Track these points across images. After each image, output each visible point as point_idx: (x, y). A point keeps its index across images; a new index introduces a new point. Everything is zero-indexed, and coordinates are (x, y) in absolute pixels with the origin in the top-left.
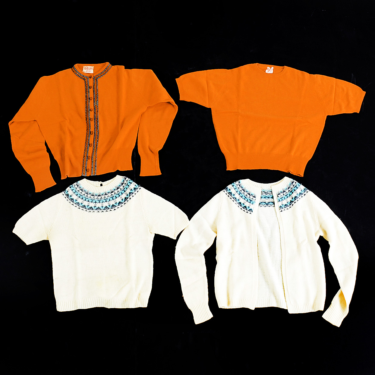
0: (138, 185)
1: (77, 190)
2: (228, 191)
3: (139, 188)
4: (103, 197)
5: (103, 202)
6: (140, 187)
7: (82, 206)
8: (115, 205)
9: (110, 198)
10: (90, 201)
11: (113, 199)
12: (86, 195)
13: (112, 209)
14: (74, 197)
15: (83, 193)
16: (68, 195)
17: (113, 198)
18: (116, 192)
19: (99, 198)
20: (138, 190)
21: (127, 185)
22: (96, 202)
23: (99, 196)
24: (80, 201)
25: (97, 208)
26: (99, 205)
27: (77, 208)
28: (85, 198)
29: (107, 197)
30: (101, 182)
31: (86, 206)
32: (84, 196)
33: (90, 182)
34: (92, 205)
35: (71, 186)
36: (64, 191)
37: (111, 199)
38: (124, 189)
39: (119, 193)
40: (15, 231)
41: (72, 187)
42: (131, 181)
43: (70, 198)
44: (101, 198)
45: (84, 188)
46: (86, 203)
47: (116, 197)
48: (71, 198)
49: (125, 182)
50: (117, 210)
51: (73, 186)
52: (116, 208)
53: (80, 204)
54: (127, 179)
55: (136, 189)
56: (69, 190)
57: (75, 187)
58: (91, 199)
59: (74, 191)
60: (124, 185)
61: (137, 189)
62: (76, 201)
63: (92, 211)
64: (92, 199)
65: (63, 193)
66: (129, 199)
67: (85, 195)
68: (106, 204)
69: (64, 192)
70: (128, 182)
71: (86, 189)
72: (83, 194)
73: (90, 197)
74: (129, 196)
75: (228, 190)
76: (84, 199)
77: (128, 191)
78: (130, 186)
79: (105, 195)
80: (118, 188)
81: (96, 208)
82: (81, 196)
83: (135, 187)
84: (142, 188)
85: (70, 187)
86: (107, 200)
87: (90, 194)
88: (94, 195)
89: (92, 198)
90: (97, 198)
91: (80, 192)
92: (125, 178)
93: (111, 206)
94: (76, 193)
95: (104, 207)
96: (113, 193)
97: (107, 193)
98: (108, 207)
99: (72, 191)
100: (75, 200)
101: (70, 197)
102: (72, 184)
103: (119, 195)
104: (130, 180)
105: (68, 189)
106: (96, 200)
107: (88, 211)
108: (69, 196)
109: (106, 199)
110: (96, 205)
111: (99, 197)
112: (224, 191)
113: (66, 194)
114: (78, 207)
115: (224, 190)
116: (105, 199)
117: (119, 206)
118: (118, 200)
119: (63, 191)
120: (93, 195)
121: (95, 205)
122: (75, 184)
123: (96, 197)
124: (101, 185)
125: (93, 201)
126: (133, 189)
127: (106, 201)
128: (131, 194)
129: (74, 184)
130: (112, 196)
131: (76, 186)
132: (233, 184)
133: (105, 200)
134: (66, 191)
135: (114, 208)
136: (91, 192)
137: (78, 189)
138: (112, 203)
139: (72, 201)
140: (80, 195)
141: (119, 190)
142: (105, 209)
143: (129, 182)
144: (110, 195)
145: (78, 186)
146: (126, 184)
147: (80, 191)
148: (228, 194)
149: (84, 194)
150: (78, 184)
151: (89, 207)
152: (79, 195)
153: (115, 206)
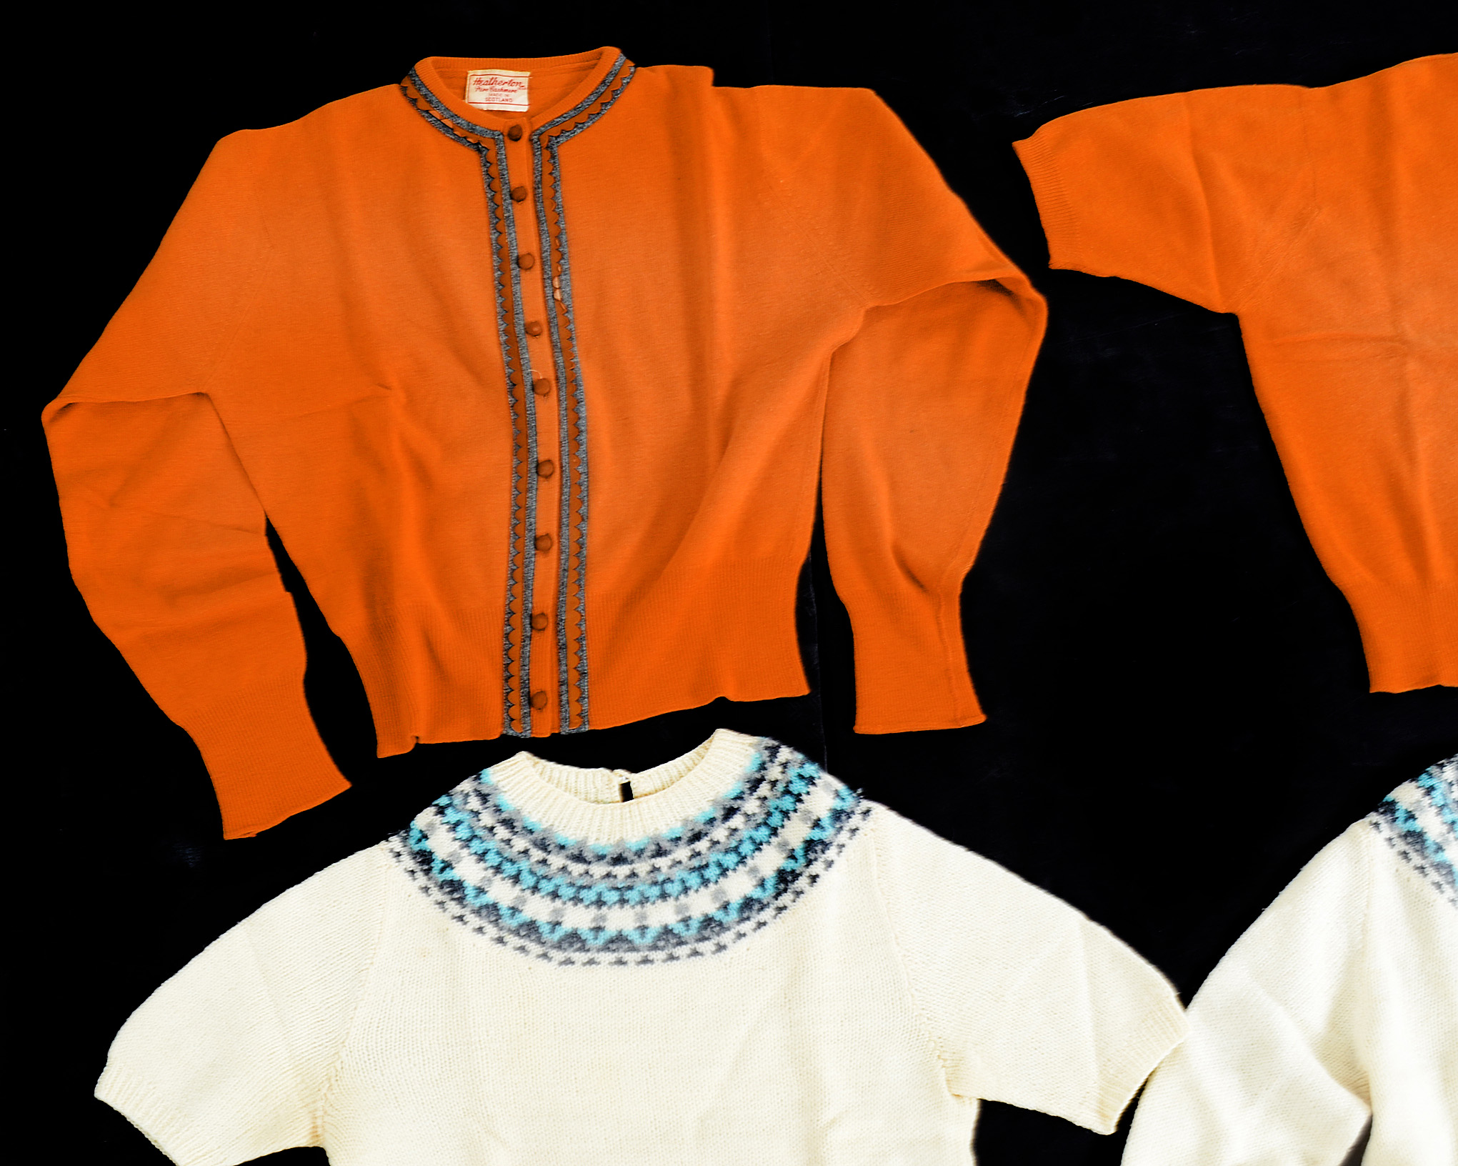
0: (852, 787)
1: (482, 824)
2: (1403, 827)
3: (858, 810)
4: (642, 867)
5: (644, 900)
6: (866, 804)
7: (514, 923)
8: (719, 916)
9: (685, 875)
10: (567, 892)
11: (705, 882)
12: (537, 854)
13: (701, 947)
14: (469, 871)
15: (520, 843)
16: (425, 858)
17: (702, 876)
18: (720, 833)
19: (621, 877)
20: (855, 820)
21: (787, 792)
22: (600, 903)
23: (619, 860)
24: (502, 892)
25: (612, 941)
26: (620, 920)
27: (487, 937)
28: (532, 872)
29: (664, 870)
30: (622, 776)
31: (545, 929)
32: (524, 865)
33: (556, 774)
34: (578, 918)
35: (443, 801)
36: (402, 833)
37: (694, 880)
38: (769, 814)
39: (741, 841)
40: (109, 1090)
41: (449, 811)
42: (807, 766)
43: (441, 878)
44: (633, 875)
45: (525, 813)
46: (538, 909)
47: (719, 865)
48: (448, 875)
49: (774, 772)
50: (737, 950)
51: (458, 800)
52: (727, 938)
53: (504, 911)
54: (785, 753)
55: (844, 817)
56: (431, 825)
57: (469, 807)
58: (572, 885)
59: (463, 832)
60: (764, 789)
61: (849, 816)
62: (477, 896)
63: (580, 957)
64: (580, 882)
65: (395, 842)
66: (802, 883)
67: (533, 859)
68: (662, 915)
69: (405, 839)
70: (792, 772)
71: (534, 816)
72: (515, 849)
73: (564, 869)
74: (802, 861)
75: (1400, 814)
76: (528, 880)
77: (796, 832)
78: (804, 797)
79: (653, 857)
80: (730, 812)
81: (603, 937)
82: (507, 866)
83: (838, 804)
84: (879, 810)
85: (441, 811)
86: (669, 888)
87: (562, 847)
88: (588, 855)
89: (575, 874)
90: (608, 875)
91: (498, 837)
92: (773, 752)
93: (695, 924)
94: (475, 844)
95: (651, 935)
96: (702, 845)
97: (666, 845)
98: (679, 928)
99: (452, 835)
100: (470, 892)
101: (442, 870)
102: (446, 788)
103: (739, 854)
104: (802, 765)
105: (424, 819)
106: (602, 886)
107: (558, 956)
108: (437, 865)
109: (660, 878)
110: (603, 918)
111: (622, 871)
112: (1376, 825)
113: (416, 848)
114: (491, 931)
115: (1373, 817)
116: (655, 883)
117: (747, 927)
118: (739, 885)
119: (395, 833)
120: (579, 858)
121: (594, 920)
122: (466, 785)
123: (598, 870)
124: (627, 792)
125: (583, 894)
126: (826, 822)
127: (664, 896)
128: (819, 848)
129: (458, 788)
130: (696, 863)
131: (474, 803)
132: (1425, 780)
133: (656, 891)
134: (415, 834)
135: (715, 940)
136: (569, 834)
137: (487, 819)
138: (702, 903)
139: (456, 895)
140: (498, 853)
141: (737, 821)
142: (661, 944)
143: (801, 777)
144: (682, 853)
145: (484, 798)
146: (780, 787)
147: (502, 832)
148: (1401, 845)
149: (526, 852)
150: (485, 790)
151: (560, 932)
152: (493, 859)
153: (720, 924)
